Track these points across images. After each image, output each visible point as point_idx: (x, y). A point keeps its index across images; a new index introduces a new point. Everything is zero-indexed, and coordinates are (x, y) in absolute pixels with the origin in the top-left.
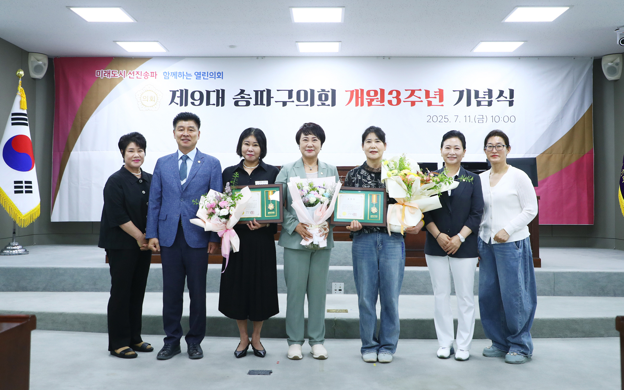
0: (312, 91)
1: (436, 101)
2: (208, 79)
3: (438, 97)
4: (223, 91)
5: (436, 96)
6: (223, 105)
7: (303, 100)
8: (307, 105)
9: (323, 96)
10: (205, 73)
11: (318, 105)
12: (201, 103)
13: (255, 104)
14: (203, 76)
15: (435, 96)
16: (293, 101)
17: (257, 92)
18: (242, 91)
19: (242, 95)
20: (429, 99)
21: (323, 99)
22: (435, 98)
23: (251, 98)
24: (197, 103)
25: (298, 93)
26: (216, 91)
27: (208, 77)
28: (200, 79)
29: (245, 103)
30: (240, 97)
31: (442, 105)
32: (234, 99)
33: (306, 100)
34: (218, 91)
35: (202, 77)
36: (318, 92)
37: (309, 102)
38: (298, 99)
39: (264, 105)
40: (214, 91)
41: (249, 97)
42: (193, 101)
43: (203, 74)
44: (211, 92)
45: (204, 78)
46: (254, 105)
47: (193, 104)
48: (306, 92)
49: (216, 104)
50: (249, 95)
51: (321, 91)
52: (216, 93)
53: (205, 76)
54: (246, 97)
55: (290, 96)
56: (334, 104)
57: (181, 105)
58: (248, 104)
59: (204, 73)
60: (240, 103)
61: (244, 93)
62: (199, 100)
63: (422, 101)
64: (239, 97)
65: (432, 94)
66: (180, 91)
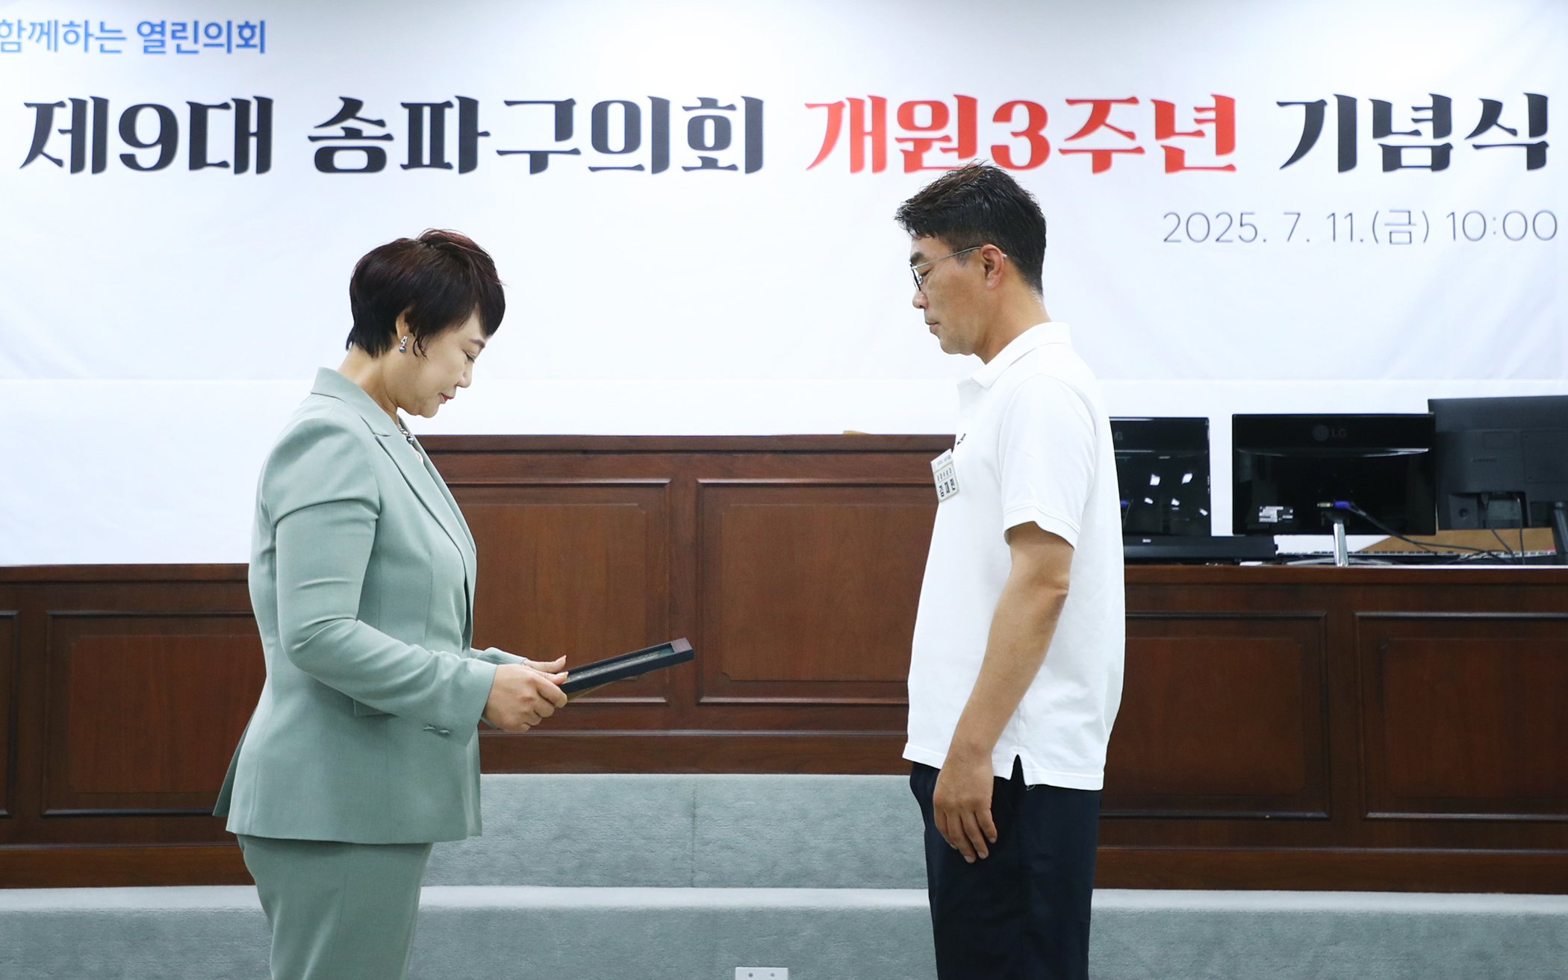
0: (661, 108)
1: (1200, 150)
2: (196, 52)
3: (1210, 129)
4: (265, 105)
5: (1203, 127)
6: (264, 165)
7: (621, 146)
8: (640, 168)
9: (709, 127)
10: (184, 26)
11: (686, 169)
12: (166, 158)
13: (406, 162)
14: (174, 37)
15: (1196, 127)
16: (575, 152)
17: (414, 111)
18: (351, 107)
19: (350, 123)
20: (1173, 142)
21: (709, 139)
22: (1199, 134)
23: (388, 137)
24: (148, 157)
25: (600, 113)
26: (233, 105)
27: (196, 41)
28: (163, 52)
29: (361, 159)
30: (342, 133)
31: (1230, 168)
32: (313, 139)
33: (632, 142)
34: (242, 106)
35: (171, 44)
36: (687, 109)
37: (644, 153)
38: (600, 142)
39: (449, 166)
40: (225, 106)
41: (379, 131)
42: (129, 150)
43: (174, 32)
44: (211, 113)
45: (178, 46)
46: (404, 167)
47: (129, 161)
48: (632, 112)
49: (231, 161)
50: (381, 123)
51: (699, 104)
52: (230, 116)
53: (185, 38)
54: (368, 130)
55: (563, 129)
56: (754, 161)
57: (77, 166)
58: (376, 161)
59: (180, 28)
60: (340, 160)
61: (360, 114)
62: (158, 149)
63: (1139, 150)
64: (337, 130)
65: (1184, 120)
66: (70, 105)
